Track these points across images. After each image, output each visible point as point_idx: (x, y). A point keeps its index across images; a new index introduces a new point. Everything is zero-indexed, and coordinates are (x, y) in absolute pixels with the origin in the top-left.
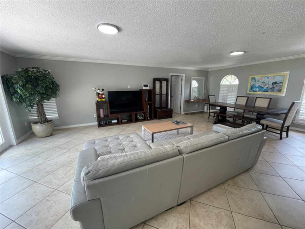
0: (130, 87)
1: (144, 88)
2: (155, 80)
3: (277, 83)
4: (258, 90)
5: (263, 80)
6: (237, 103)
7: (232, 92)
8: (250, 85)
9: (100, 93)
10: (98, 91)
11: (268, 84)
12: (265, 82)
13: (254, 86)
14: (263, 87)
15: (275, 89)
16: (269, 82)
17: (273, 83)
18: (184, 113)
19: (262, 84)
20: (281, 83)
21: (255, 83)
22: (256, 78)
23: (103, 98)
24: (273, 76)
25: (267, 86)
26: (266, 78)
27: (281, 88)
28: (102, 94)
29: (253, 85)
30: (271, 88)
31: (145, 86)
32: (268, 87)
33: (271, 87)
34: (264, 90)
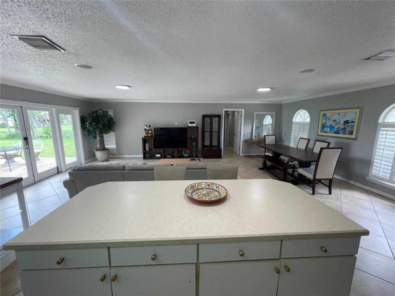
0: (177, 124)
1: (190, 125)
2: (204, 117)
3: (349, 122)
4: (330, 131)
5: (335, 117)
6: (298, 147)
7: (303, 133)
8: (321, 124)
9: (147, 129)
10: (145, 127)
11: (339, 123)
12: (336, 121)
13: (325, 126)
14: (334, 127)
15: (347, 130)
16: (340, 121)
17: (344, 122)
18: (243, 155)
19: (333, 123)
20: (352, 122)
21: (326, 121)
22: (328, 115)
23: (149, 133)
24: (345, 113)
25: (338, 126)
26: (337, 114)
27: (352, 130)
28: (149, 130)
29: (324, 124)
30: (342, 129)
31: (191, 123)
32: (339, 128)
33: (342, 127)
34: (336, 131)
